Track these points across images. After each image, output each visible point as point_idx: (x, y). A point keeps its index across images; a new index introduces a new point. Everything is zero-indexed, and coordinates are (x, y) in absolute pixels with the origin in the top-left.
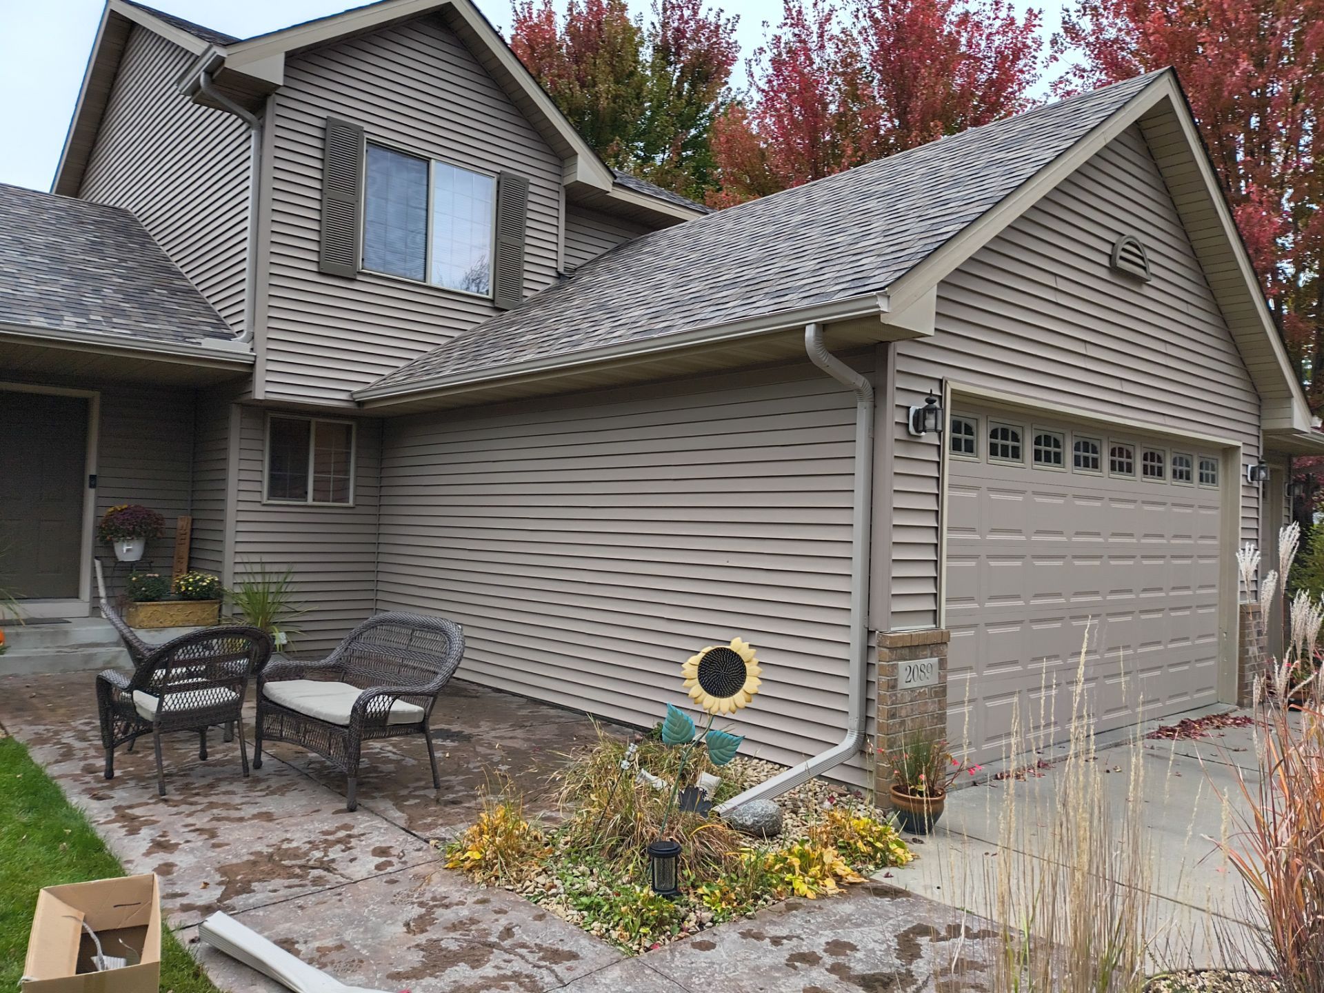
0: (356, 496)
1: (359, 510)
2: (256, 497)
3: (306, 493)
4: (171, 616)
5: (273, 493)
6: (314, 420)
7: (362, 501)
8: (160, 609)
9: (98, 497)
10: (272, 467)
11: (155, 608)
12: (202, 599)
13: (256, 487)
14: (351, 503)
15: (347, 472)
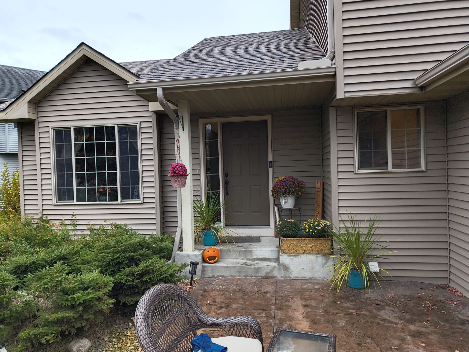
0: (426, 163)
1: (430, 173)
2: (350, 169)
3: (387, 163)
4: (302, 247)
5: (362, 165)
6: (389, 110)
7: (431, 166)
8: (295, 242)
9: (274, 173)
10: (361, 147)
11: (292, 242)
12: (320, 237)
13: (350, 162)
14: (423, 168)
15: (419, 145)
